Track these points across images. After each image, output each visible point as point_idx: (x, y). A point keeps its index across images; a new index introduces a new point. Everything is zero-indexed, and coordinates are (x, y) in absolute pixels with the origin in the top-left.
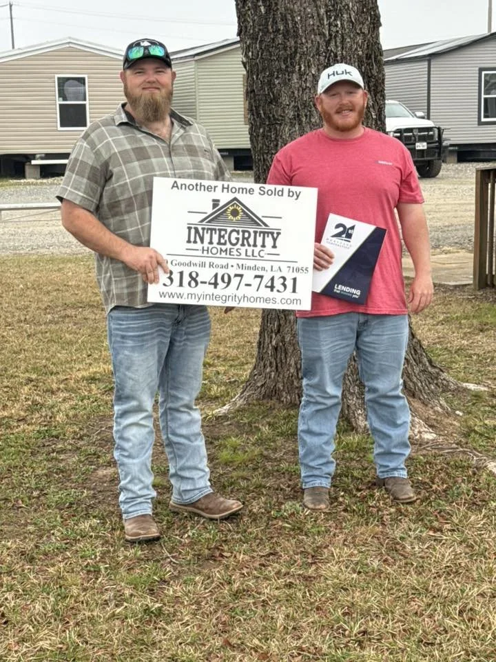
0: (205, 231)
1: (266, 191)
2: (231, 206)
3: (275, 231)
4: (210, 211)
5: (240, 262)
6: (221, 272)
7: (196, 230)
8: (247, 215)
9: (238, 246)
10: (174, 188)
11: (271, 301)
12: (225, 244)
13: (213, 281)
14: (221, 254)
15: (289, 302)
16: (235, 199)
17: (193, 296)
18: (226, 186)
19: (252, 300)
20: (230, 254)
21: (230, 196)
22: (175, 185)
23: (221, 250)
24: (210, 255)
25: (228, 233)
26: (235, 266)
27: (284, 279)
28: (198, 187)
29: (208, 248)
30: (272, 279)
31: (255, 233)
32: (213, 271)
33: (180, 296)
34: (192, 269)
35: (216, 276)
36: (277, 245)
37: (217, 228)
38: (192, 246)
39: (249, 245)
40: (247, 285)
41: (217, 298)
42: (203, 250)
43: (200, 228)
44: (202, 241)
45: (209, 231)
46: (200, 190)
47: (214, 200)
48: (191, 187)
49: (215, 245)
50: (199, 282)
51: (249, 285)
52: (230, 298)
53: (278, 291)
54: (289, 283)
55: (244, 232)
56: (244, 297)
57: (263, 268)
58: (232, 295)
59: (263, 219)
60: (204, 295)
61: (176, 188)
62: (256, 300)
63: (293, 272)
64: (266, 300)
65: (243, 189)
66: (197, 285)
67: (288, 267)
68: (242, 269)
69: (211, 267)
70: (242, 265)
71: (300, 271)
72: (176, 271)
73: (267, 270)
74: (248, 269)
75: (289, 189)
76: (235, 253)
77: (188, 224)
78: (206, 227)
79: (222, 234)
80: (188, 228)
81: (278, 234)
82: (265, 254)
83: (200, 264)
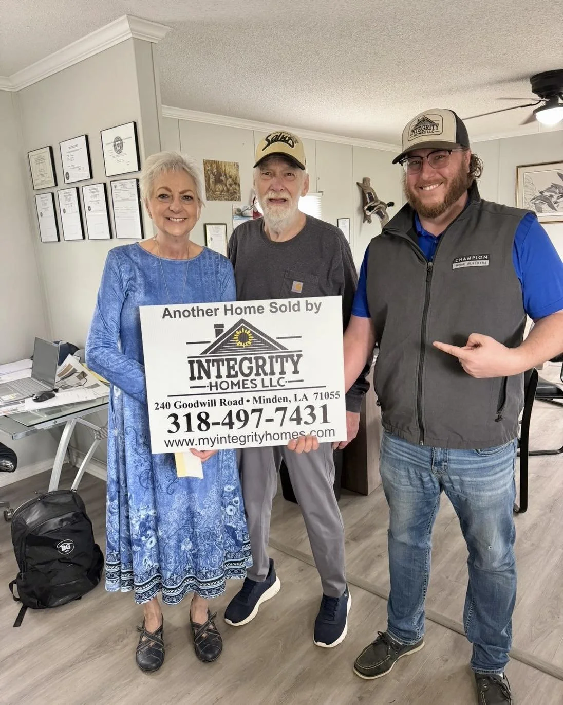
0: (211, 364)
1: (278, 306)
2: (238, 330)
3: (295, 354)
4: (213, 339)
5: (257, 395)
6: (235, 409)
7: (200, 363)
8: (259, 339)
9: (253, 376)
10: (166, 317)
11: (299, 435)
12: (236, 376)
13: (227, 421)
14: (232, 388)
15: (320, 434)
16: (242, 321)
17: (206, 440)
19: (276, 437)
20: (244, 388)
21: (235, 319)
22: (167, 313)
23: (232, 383)
24: (220, 390)
25: (238, 362)
26: (252, 400)
27: (312, 407)
28: (196, 313)
29: (216, 382)
30: (298, 410)
32: (226, 409)
33: (190, 442)
35: (230, 414)
36: (299, 369)
37: (224, 358)
38: (197, 383)
39: (266, 374)
40: (267, 420)
41: (234, 439)
44: (209, 377)
45: (216, 363)
46: (198, 316)
47: (216, 326)
48: (187, 314)
49: (224, 378)
50: (211, 424)
51: (272, 420)
52: (250, 438)
53: (306, 423)
54: (319, 412)
55: (257, 359)
56: (266, 435)
57: (285, 399)
58: (251, 434)
59: (279, 341)
60: (218, 438)
61: (169, 317)
62: (280, 436)
63: (322, 399)
64: (293, 435)
65: (250, 308)
66: (208, 427)
67: (315, 394)
68: (260, 403)
69: (223, 404)
70: (260, 398)
71: (330, 396)
72: (182, 413)
73: (290, 401)
74: (267, 402)
75: (307, 301)
76: (250, 385)
77: (189, 358)
78: (211, 358)
79: (231, 365)
80: (189, 362)
81: (299, 356)
82: (286, 382)
83: (209, 403)
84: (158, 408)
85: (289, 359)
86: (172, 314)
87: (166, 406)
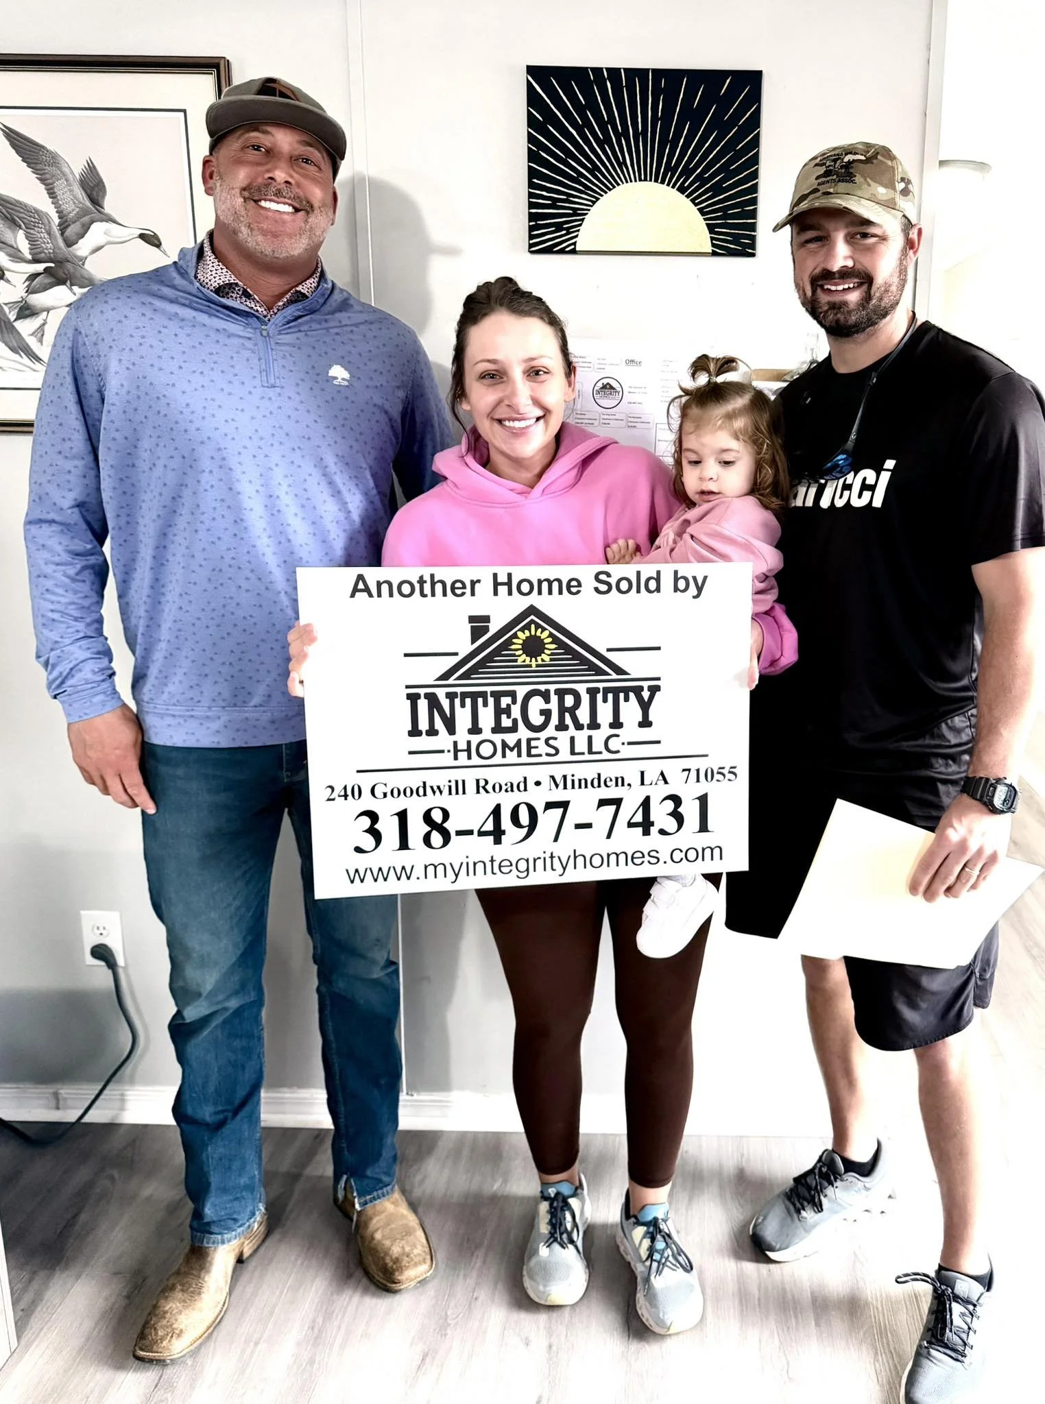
1: (613, 581)
2: (522, 630)
3: (645, 684)
4: (466, 647)
5: (558, 772)
6: (508, 802)
7: (433, 701)
8: (569, 650)
9: (550, 731)
10: (357, 594)
11: (647, 858)
12: (514, 729)
13: (489, 826)
14: (504, 756)
15: (692, 854)
16: (532, 610)
17: (440, 869)
18: (502, 578)
19: (596, 862)
21: (518, 604)
22: (360, 587)
23: (504, 745)
24: (475, 760)
25: (519, 700)
26: (546, 782)
27: (676, 800)
28: (427, 588)
29: (469, 743)
30: (646, 804)
31: (593, 693)
32: (489, 802)
33: (405, 873)
34: (431, 801)
35: (497, 812)
38: (424, 742)
40: (578, 826)
41: (501, 867)
42: (456, 751)
43: (441, 693)
44: (451, 729)
45: (468, 701)
46: (433, 594)
47: (472, 619)
48: (406, 589)
49: (487, 734)
50: (453, 834)
51: (589, 826)
52: (540, 863)
53: (662, 832)
54: (690, 811)
55: (561, 694)
56: (575, 857)
57: (620, 780)
58: (542, 856)
59: (611, 656)
60: (467, 863)
61: (365, 594)
62: (606, 860)
63: (698, 781)
64: (633, 858)
65: (550, 583)
66: (447, 840)
67: (684, 770)
68: (565, 787)
69: (481, 789)
70: (565, 777)
71: (717, 777)
72: (387, 810)
73: (629, 785)
74: (580, 787)
75: (676, 572)
76: (542, 748)
77: (407, 687)
78: (458, 690)
79: (503, 705)
80: (409, 696)
81: (654, 690)
82: (623, 744)
83: (450, 787)
84: (332, 797)
85: (632, 695)
86: (374, 591)
87: (351, 793)
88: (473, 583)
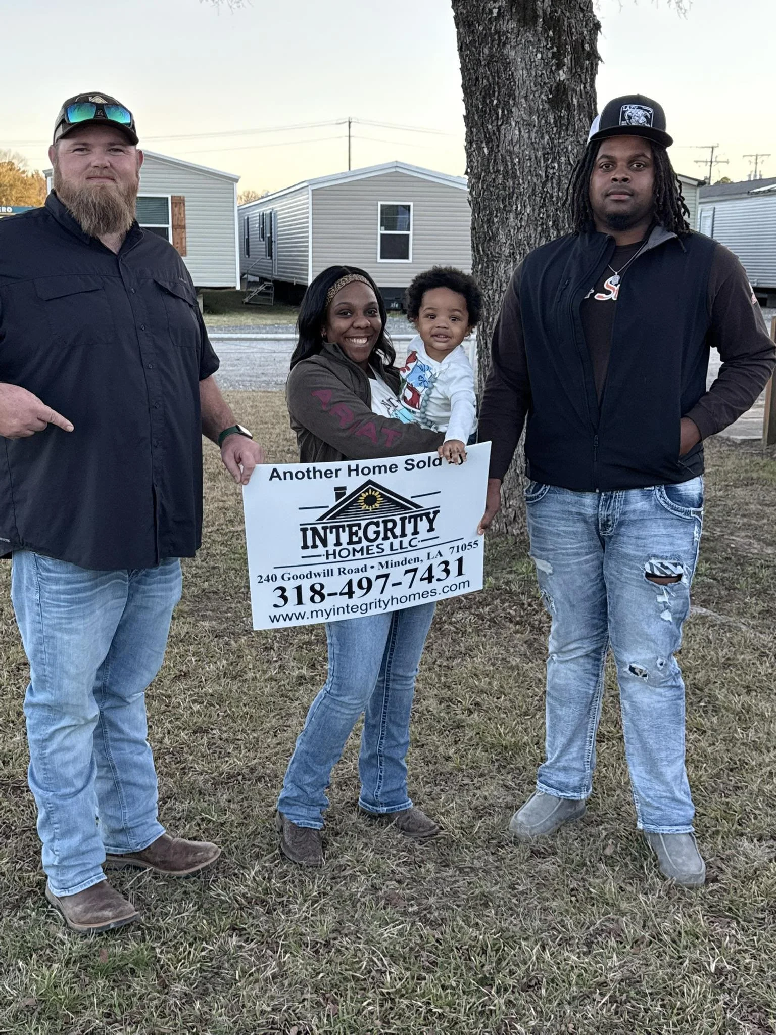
0: (328, 531)
1: (415, 463)
2: (364, 492)
3: (432, 511)
4: (333, 503)
5: (383, 560)
6: (356, 578)
7: (315, 531)
8: (389, 500)
9: (380, 541)
10: (273, 479)
11: (430, 594)
13: (346, 590)
14: (354, 555)
15: (453, 588)
16: (370, 482)
17: (320, 613)
18: (353, 467)
19: (403, 600)
20: (368, 553)
21: (363, 480)
22: (275, 474)
23: (354, 550)
24: (338, 559)
25: (363, 527)
26: (377, 566)
27: (446, 563)
28: (311, 474)
30: (430, 569)
31: (403, 519)
32: (345, 579)
33: (301, 616)
34: (314, 580)
35: (350, 583)
37: (346, 523)
38: (310, 552)
39: (395, 537)
40: (393, 585)
41: (353, 609)
42: (328, 555)
43: (319, 527)
44: (325, 545)
45: (334, 530)
46: (315, 477)
48: (300, 475)
49: (345, 545)
50: (326, 595)
51: (400, 584)
52: (373, 605)
53: (439, 580)
54: (453, 567)
56: (392, 600)
57: (417, 559)
58: (374, 601)
59: (413, 500)
60: (334, 609)
61: (277, 479)
62: (408, 598)
63: (458, 552)
64: (423, 595)
65: (380, 468)
67: (450, 548)
68: (387, 567)
69: (341, 573)
70: (387, 563)
71: (468, 547)
72: (290, 586)
73: (421, 561)
74: (395, 566)
76: (375, 550)
77: (300, 524)
78: (329, 525)
79: (354, 531)
80: (302, 529)
81: (436, 513)
82: (419, 541)
83: (324, 573)
84: (261, 581)
85: (424, 517)
86: (282, 477)
87: (271, 578)
88: (337, 471)
